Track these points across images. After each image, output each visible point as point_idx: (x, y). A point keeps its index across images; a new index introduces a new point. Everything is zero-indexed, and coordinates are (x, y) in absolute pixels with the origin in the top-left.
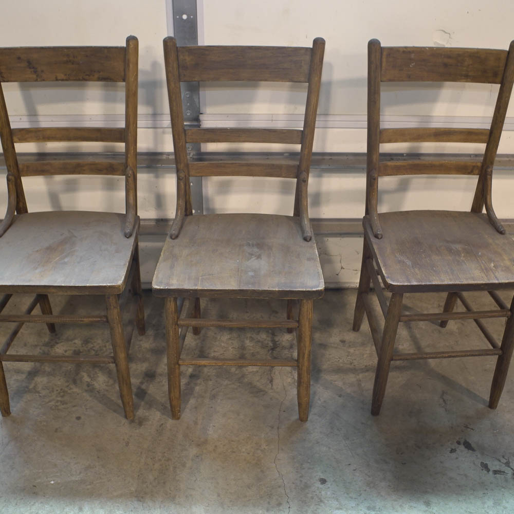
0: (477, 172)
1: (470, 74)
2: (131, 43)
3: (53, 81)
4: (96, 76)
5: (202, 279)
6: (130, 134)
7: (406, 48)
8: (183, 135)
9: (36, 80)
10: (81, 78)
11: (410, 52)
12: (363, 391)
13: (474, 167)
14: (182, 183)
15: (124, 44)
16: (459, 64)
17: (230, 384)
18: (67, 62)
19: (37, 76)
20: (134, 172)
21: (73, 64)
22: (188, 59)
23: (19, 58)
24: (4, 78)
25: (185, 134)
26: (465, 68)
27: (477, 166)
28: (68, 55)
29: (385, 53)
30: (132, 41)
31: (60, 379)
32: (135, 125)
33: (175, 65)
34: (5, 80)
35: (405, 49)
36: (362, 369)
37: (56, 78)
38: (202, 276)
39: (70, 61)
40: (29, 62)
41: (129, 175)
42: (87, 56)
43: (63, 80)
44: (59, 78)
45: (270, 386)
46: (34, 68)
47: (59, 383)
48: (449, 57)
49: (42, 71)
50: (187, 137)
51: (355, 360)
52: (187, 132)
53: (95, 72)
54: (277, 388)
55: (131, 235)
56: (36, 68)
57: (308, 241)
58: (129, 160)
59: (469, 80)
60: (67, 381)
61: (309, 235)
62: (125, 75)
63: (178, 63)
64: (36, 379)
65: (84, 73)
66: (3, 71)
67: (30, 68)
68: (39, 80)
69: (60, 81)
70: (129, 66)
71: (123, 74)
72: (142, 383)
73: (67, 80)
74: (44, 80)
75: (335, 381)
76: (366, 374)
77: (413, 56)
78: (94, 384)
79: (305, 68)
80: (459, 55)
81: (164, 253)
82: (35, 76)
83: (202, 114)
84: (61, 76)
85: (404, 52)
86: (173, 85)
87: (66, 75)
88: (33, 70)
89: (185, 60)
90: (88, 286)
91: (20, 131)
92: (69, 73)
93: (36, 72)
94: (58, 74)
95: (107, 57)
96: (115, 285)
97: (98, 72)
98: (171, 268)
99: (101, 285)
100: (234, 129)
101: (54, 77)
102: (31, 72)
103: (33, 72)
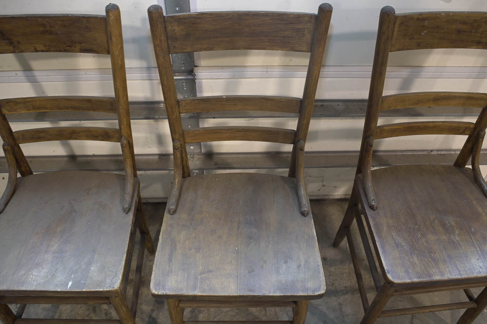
0: (469, 132)
1: (483, 40)
2: (111, 14)
3: (33, 52)
4: (78, 47)
5: (201, 278)
6: (121, 107)
7: (421, 14)
8: (177, 107)
11: (424, 19)
12: (344, 317)
13: (466, 128)
14: (178, 153)
15: (104, 13)
16: (473, 31)
17: (229, 311)
18: (44, 33)
19: (14, 48)
20: (129, 141)
21: (50, 34)
22: (177, 29)
25: (179, 105)
26: (479, 35)
27: (470, 127)
28: (44, 25)
29: (398, 22)
30: (113, 10)
31: (81, 307)
32: (125, 98)
33: (163, 38)
35: (420, 17)
36: (342, 290)
37: (35, 49)
38: (201, 274)
39: (47, 31)
41: (125, 146)
42: (64, 26)
43: (42, 51)
44: (38, 49)
45: (264, 312)
46: (8, 39)
47: (81, 312)
48: (464, 23)
49: (19, 43)
50: (181, 108)
51: (336, 280)
52: (180, 104)
53: (75, 43)
54: (270, 315)
55: (129, 210)
56: (11, 39)
57: (305, 216)
58: (123, 131)
59: (480, 47)
60: (88, 310)
61: (305, 209)
62: (108, 47)
63: (167, 35)
64: (61, 307)
65: (65, 44)
67: (4, 39)
68: (17, 51)
69: (40, 53)
70: (111, 39)
71: (106, 46)
72: (152, 310)
73: (47, 51)
74: (22, 52)
75: (320, 306)
76: (346, 297)
77: (426, 23)
78: (111, 313)
79: (308, 37)
80: (475, 21)
81: (162, 236)
82: (11, 48)
83: (197, 66)
84: (42, 47)
85: (418, 19)
86: (162, 59)
87: (45, 46)
88: (7, 41)
89: (174, 30)
90: (85, 291)
91: (7, 102)
92: (48, 44)
93: (11, 43)
94: (36, 45)
95: (87, 27)
96: (113, 289)
97: (79, 43)
98: (170, 260)
99: (97, 290)
100: (229, 98)
101: (32, 48)
102: (6, 43)
103: (8, 44)
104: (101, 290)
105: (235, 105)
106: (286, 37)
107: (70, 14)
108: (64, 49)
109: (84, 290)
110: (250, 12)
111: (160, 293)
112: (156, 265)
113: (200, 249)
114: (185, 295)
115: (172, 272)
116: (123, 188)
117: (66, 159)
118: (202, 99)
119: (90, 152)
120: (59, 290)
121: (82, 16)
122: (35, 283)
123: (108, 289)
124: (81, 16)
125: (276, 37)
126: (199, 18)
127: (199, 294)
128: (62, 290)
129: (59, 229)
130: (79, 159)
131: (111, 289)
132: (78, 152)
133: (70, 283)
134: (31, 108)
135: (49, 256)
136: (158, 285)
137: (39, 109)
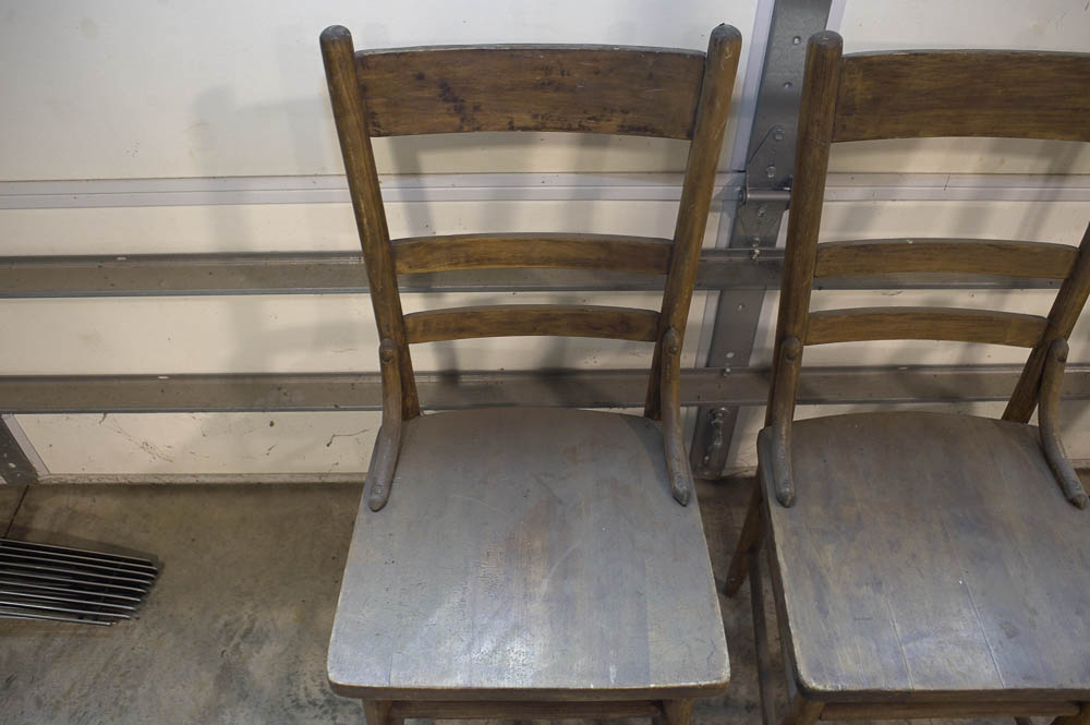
3: (503, 129)
4: (617, 120)
6: (687, 261)
9: (460, 130)
10: (577, 126)
14: (793, 367)
15: (703, 46)
18: (542, 86)
19: (462, 120)
21: (557, 90)
22: (859, 87)
23: (421, 77)
24: (379, 126)
28: (547, 70)
33: (832, 105)
34: (382, 131)
37: (511, 123)
39: (551, 83)
40: (444, 86)
42: (597, 73)
43: (526, 129)
44: (516, 124)
46: (455, 100)
49: (476, 108)
50: (819, 264)
52: (819, 255)
53: (612, 111)
56: (462, 101)
58: (675, 315)
62: (695, 123)
63: (838, 98)
65: (585, 112)
66: (376, 110)
67: (446, 100)
68: (466, 128)
69: (519, 132)
71: (689, 119)
73: (537, 129)
74: (478, 129)
82: (456, 121)
84: (527, 120)
87: (536, 116)
88: (451, 104)
89: (853, 90)
90: (654, 689)
91: (412, 246)
92: (543, 113)
93: (459, 110)
94: (515, 116)
95: (651, 77)
96: (719, 682)
97: (622, 111)
98: (823, 611)
99: (683, 684)
100: (922, 244)
101: (505, 122)
102: (448, 109)
103: (452, 111)
104: (692, 684)
105: (930, 259)
106: (1078, 109)
107: (617, 46)
108: (580, 126)
109: (652, 686)
110: (1014, 53)
111: (829, 689)
112: (796, 623)
113: (880, 583)
114: (886, 692)
115: (838, 639)
116: (661, 448)
117: (434, 379)
118: (864, 246)
119: (493, 365)
120: (592, 687)
121: (648, 50)
122: (530, 673)
123: (708, 683)
124: (643, 50)
125: (1056, 109)
126: (908, 64)
127: (918, 687)
128: (599, 687)
129: (537, 544)
130: (464, 379)
131: (714, 682)
132: (465, 364)
133: (612, 669)
134: (462, 260)
135: (537, 608)
136: (817, 669)
137: (480, 261)
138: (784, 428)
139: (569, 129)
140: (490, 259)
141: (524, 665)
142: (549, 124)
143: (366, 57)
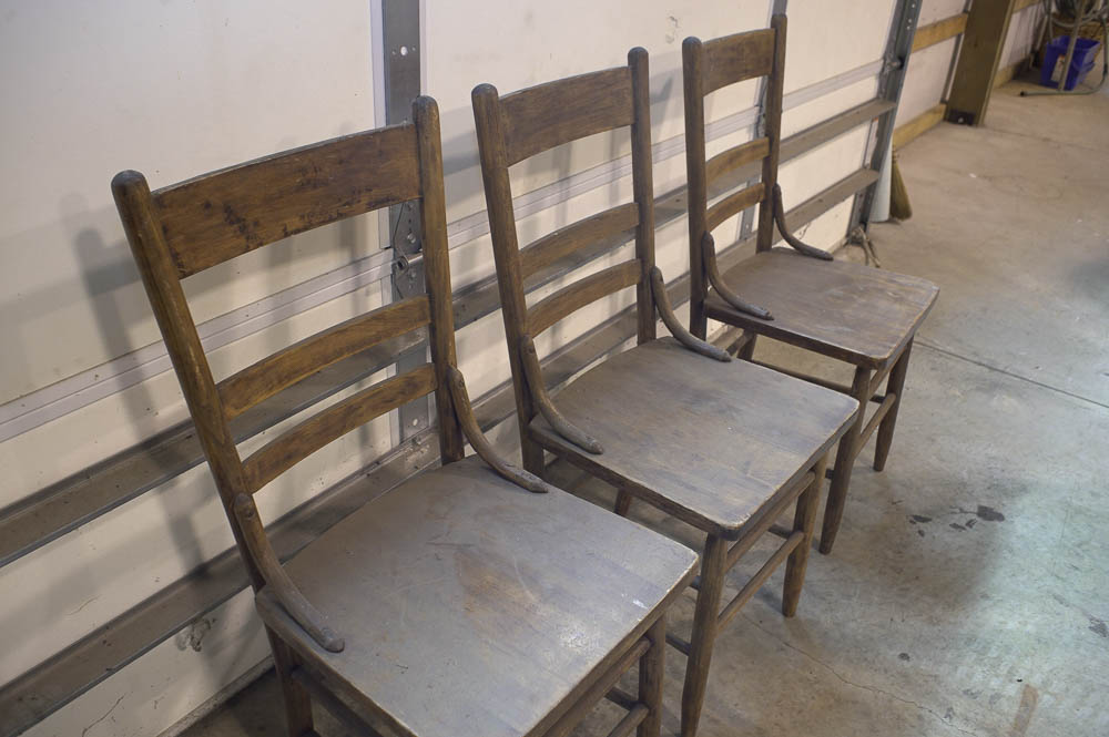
3: (280, 238)
4: (365, 200)
9: (247, 249)
10: (335, 215)
18: (301, 188)
19: (248, 238)
21: (315, 187)
23: (208, 205)
24: (183, 267)
28: (303, 170)
34: (186, 271)
37: (285, 229)
39: (309, 182)
40: (228, 209)
42: (341, 162)
43: (298, 231)
44: (289, 229)
46: (238, 220)
49: (256, 224)
53: (360, 192)
56: (244, 220)
65: (340, 200)
66: (178, 250)
67: (232, 223)
68: (251, 246)
69: (293, 236)
71: (417, 181)
73: (306, 229)
74: (261, 244)
82: (242, 241)
84: (296, 222)
87: (303, 217)
88: (237, 226)
91: (234, 385)
92: (307, 211)
93: (243, 229)
94: (286, 222)
95: (381, 153)
97: (367, 190)
98: (692, 488)
101: (280, 231)
102: (235, 232)
103: (238, 233)
105: (570, 242)
108: (338, 214)
109: (668, 592)
113: (697, 456)
115: (717, 495)
120: (640, 621)
122: (596, 645)
128: (643, 617)
129: (490, 578)
131: (694, 561)
133: (637, 603)
134: (275, 382)
135: (545, 611)
136: (727, 516)
137: (289, 377)
138: (553, 408)
139: (331, 220)
140: (296, 372)
141: (586, 645)
142: (315, 221)
143: (161, 196)
